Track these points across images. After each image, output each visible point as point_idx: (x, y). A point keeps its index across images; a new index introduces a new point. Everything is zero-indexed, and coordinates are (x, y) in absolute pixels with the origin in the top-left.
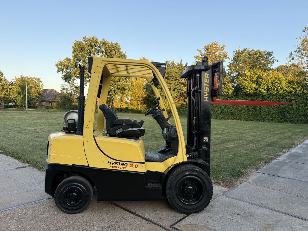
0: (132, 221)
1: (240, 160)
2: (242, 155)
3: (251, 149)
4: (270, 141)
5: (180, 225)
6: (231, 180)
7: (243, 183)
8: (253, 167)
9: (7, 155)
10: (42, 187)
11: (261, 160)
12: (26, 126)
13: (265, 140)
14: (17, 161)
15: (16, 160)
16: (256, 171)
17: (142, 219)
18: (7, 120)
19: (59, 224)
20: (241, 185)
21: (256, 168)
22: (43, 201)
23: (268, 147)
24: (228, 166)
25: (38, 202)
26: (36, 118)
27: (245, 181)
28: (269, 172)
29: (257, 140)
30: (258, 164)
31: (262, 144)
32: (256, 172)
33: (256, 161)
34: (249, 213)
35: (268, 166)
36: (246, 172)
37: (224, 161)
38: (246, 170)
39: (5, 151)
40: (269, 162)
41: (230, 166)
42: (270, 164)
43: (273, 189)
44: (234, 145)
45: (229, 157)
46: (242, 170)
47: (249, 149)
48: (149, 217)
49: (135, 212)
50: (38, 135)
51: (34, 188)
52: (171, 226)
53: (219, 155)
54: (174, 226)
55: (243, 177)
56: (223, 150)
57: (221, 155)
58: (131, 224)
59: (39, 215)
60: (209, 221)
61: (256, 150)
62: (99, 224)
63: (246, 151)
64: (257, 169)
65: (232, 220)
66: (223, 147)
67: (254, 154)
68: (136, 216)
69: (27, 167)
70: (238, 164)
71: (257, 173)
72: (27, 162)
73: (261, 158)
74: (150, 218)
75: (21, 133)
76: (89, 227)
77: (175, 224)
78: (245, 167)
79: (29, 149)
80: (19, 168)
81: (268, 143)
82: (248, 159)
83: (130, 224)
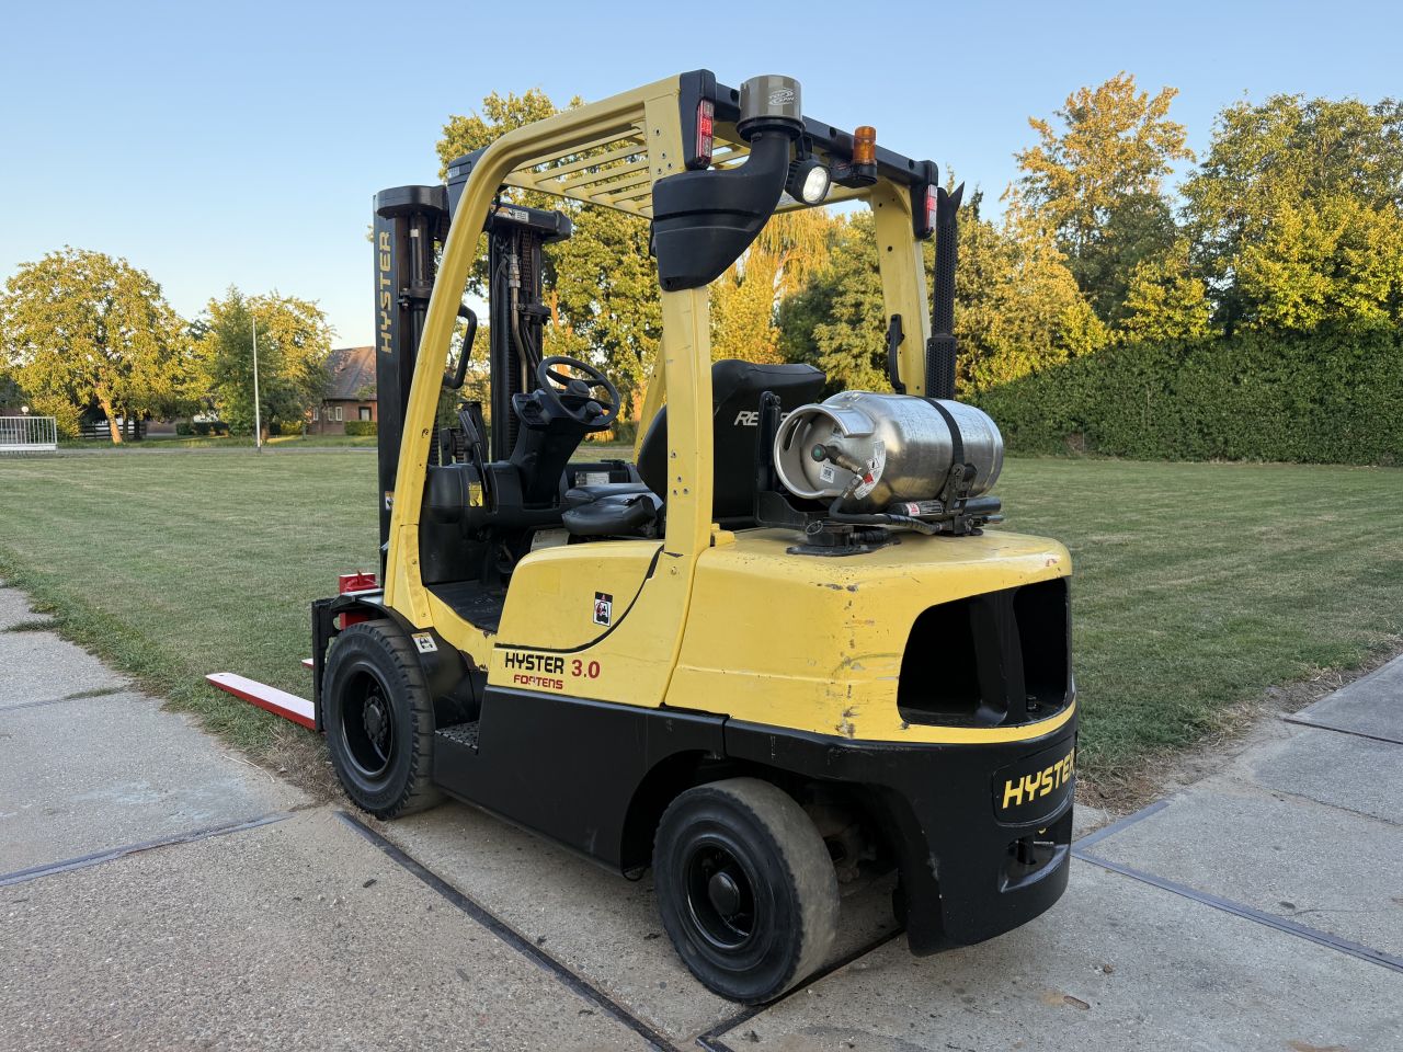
0: (499, 996)
1: (1205, 656)
2: (1222, 630)
3: (1275, 596)
4: (1389, 557)
5: (758, 1033)
6: (1131, 763)
7: (1198, 784)
8: (1274, 691)
9: (66, 637)
10: (135, 789)
11: (1321, 655)
12: (224, 508)
13: (1365, 552)
14: (94, 661)
15: (94, 657)
16: (1284, 715)
17: (558, 986)
18: (163, 484)
19: (106, 1000)
20: (1187, 794)
21: (1290, 699)
22: (102, 863)
23: (1376, 586)
24: (1128, 688)
25: (73, 871)
26: (286, 475)
27: (1214, 771)
28: (1362, 718)
29: (1320, 553)
30: (1300, 679)
31: (1342, 572)
32: (1286, 721)
33: (1296, 659)
34: (1200, 964)
35: (1363, 685)
36: (1228, 721)
37: (1109, 664)
38: (1231, 712)
39: (62, 618)
40: (1372, 668)
41: (1140, 688)
42: (1375, 677)
43: (1372, 817)
44: (1188, 581)
45: (1145, 642)
46: (1204, 710)
47: (1266, 599)
48: (602, 975)
49: (541, 941)
50: (255, 544)
51: (95, 795)
52: (709, 1033)
53: (1094, 632)
54: (721, 1039)
55: (1208, 749)
56: (1121, 607)
57: (1107, 628)
58: (484, 1016)
59: (35, 942)
60: (940, 1012)
61: (1303, 604)
62: (315, 1004)
63: (1246, 606)
64: (1293, 704)
65: (1088, 1007)
66: (1125, 592)
67: (1288, 622)
68: (531, 966)
69: (121, 690)
70: (1188, 675)
71: (1290, 726)
72: (136, 667)
73: (1328, 642)
74: (605, 982)
75: (185, 536)
76: (255, 1022)
77: (734, 1026)
78: (1227, 693)
79: (176, 607)
80: (81, 695)
81: (1377, 565)
82: (1249, 651)
83: (484, 1011)
